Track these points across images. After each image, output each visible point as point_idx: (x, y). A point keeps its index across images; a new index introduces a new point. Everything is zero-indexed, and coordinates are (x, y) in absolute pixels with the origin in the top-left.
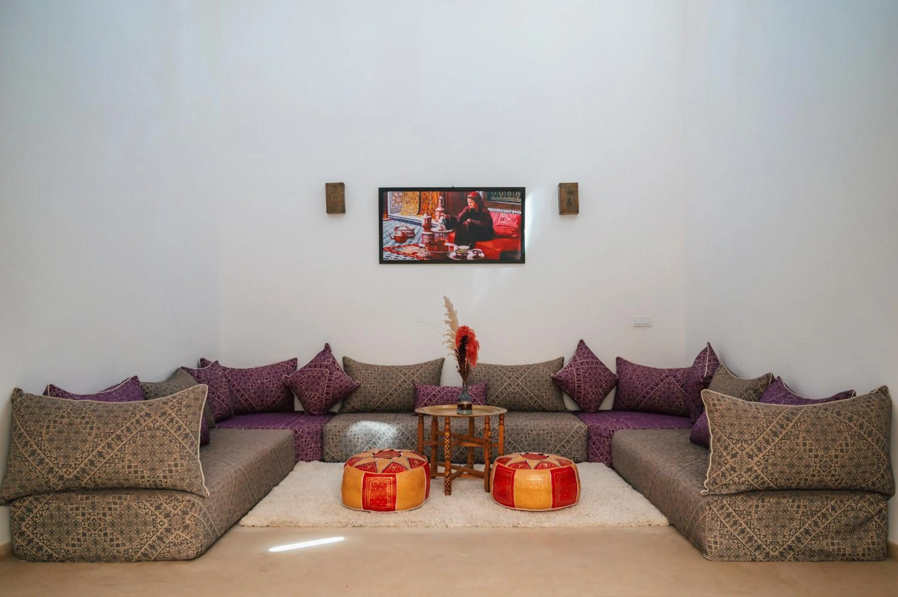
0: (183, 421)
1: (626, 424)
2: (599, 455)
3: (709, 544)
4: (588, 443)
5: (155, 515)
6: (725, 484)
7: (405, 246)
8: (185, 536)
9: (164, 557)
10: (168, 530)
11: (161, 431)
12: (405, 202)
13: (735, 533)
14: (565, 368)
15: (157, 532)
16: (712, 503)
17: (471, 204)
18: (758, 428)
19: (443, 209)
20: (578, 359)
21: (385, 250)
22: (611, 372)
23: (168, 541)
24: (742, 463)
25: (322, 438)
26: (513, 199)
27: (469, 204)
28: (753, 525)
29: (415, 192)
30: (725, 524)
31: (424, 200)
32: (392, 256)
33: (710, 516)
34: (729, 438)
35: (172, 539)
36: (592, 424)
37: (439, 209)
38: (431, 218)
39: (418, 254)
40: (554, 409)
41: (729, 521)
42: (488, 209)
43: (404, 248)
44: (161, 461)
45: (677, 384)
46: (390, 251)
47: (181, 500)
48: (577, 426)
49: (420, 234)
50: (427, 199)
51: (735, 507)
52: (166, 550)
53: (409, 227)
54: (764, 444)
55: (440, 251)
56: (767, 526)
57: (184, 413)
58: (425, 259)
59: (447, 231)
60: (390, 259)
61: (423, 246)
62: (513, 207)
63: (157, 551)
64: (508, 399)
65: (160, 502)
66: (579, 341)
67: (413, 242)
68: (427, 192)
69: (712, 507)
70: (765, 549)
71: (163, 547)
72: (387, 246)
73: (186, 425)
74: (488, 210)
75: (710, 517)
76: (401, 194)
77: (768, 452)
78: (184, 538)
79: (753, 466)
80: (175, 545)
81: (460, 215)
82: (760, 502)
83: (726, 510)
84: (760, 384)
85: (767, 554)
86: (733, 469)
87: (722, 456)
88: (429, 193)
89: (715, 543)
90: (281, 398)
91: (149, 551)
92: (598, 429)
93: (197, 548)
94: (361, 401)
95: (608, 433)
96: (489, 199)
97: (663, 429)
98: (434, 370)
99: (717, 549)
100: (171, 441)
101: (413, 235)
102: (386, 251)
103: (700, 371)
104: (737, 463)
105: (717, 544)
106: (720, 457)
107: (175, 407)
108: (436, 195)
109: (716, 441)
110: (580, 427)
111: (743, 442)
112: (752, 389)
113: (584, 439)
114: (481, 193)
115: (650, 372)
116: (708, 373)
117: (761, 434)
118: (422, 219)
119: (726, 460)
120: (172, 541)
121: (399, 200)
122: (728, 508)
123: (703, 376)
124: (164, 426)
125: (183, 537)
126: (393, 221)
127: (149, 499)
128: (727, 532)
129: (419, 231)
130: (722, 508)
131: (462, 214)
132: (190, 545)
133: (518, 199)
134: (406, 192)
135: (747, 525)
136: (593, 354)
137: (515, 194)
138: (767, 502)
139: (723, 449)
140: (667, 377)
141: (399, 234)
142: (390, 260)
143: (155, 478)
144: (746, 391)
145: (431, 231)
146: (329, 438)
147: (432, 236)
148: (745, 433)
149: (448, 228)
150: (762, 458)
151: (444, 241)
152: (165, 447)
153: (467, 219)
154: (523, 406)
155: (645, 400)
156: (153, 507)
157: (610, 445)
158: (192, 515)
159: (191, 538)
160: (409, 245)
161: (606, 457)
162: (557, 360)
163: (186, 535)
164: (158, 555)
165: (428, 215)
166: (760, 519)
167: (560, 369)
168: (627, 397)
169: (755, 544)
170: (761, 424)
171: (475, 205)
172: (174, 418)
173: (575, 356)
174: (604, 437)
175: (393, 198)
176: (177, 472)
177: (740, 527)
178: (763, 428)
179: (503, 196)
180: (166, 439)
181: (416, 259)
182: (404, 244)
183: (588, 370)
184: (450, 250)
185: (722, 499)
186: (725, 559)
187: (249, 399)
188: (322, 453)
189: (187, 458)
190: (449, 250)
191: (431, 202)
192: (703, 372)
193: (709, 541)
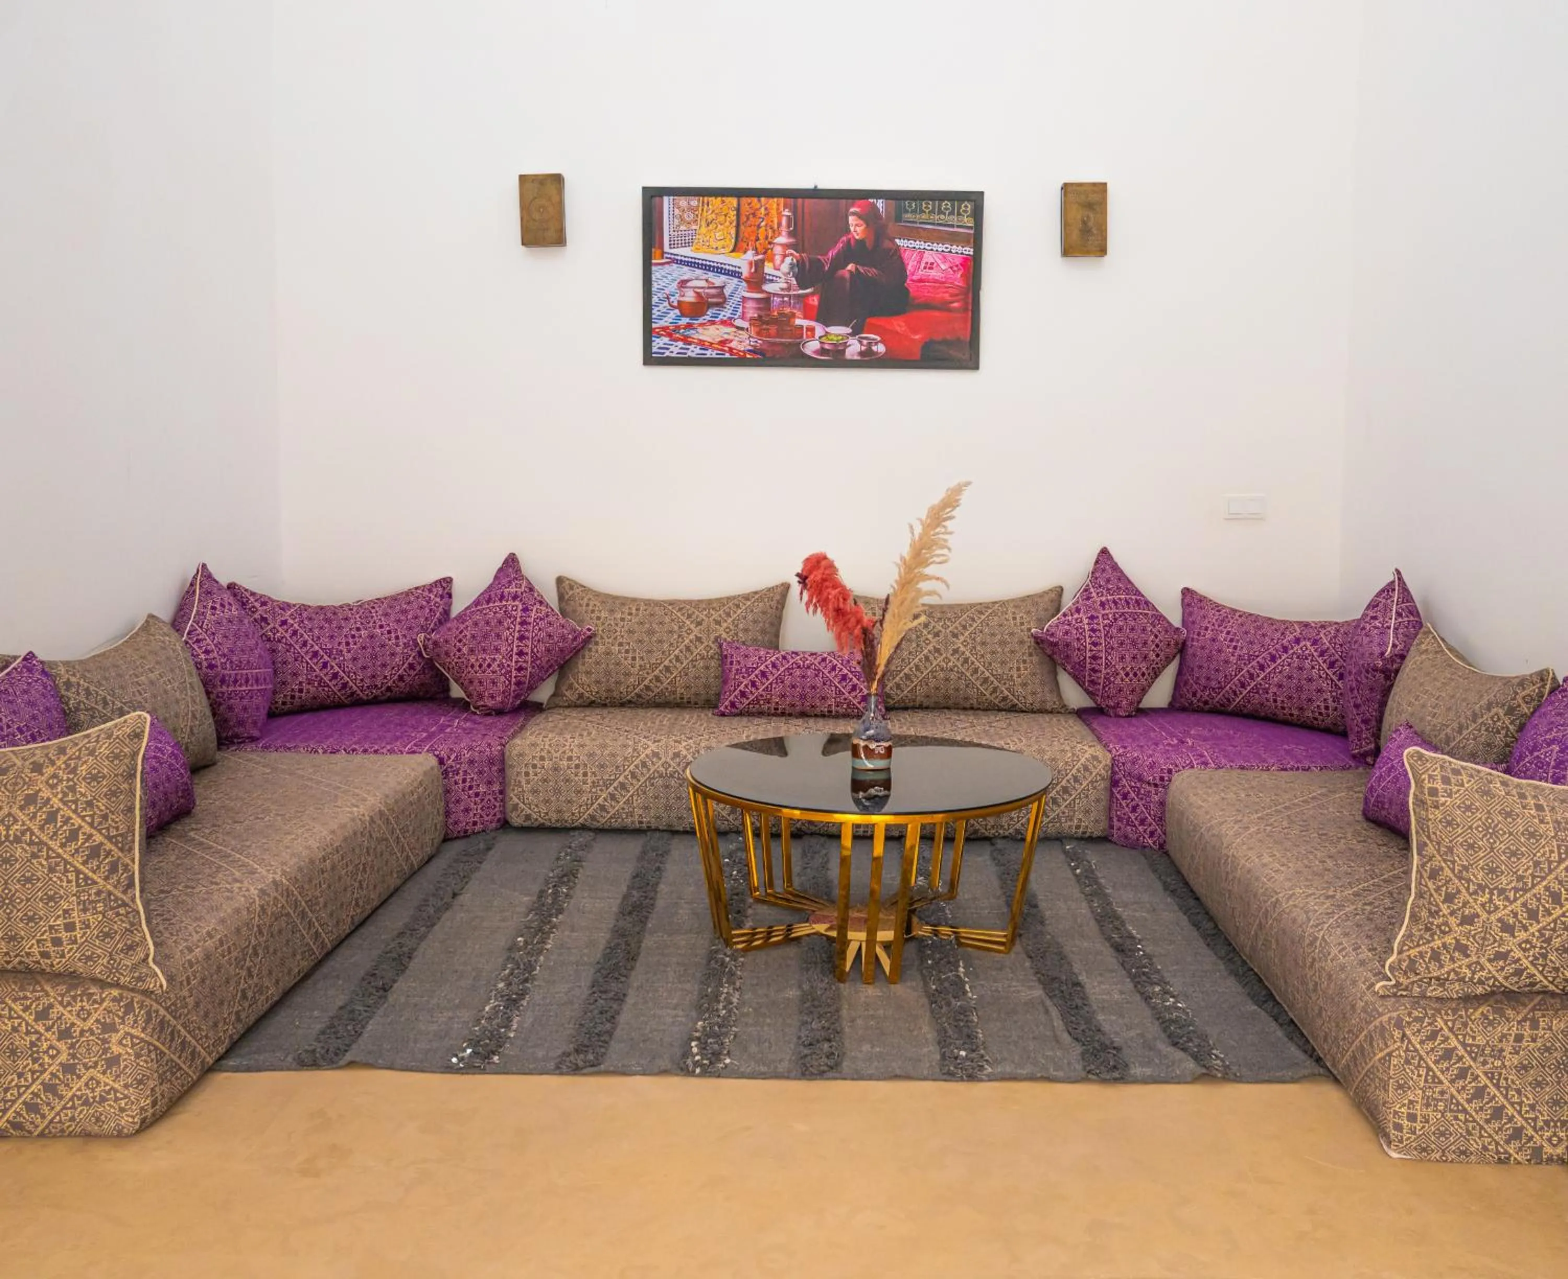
0: (83, 818)
1: (1202, 756)
2: (1137, 823)
3: (1396, 1121)
4: (1112, 793)
5: (36, 1032)
6: (1438, 979)
7: (701, 325)
8: (111, 1083)
9: (62, 1131)
10: (68, 1069)
11: (25, 846)
12: (703, 223)
13: (1462, 1098)
14: (1065, 615)
15: (42, 1072)
16: (1409, 1023)
17: (856, 228)
18: (1537, 864)
19: (791, 240)
20: (1094, 594)
21: (658, 333)
22: (1168, 622)
23: (70, 1094)
24: (1484, 939)
25: (502, 771)
26: (954, 219)
27: (852, 229)
28: (1506, 1079)
29: (728, 200)
30: (1439, 1073)
31: (748, 219)
32: (672, 348)
33: (1403, 1054)
34: (1460, 878)
35: (79, 1089)
36: (1121, 751)
37: (783, 239)
38: (762, 262)
39: (733, 345)
40: (1037, 706)
41: (1448, 1069)
42: (897, 241)
43: (700, 330)
44: (31, 919)
45: (1320, 660)
46: (669, 335)
47: (97, 997)
48: (1087, 755)
49: (737, 298)
50: (754, 215)
51: (1464, 1036)
52: (66, 1115)
53: (713, 281)
54: (1548, 902)
55: (782, 338)
56: (1539, 1084)
57: (83, 795)
58: (748, 356)
59: (801, 292)
60: (667, 353)
61: (745, 324)
62: (953, 238)
63: (43, 1117)
64: (932, 683)
65: (47, 1002)
66: (1098, 551)
67: (721, 317)
68: (755, 200)
69: (1408, 1033)
70: (1531, 1138)
71: (58, 1108)
72: (662, 323)
73: (91, 825)
74: (894, 243)
75: (1400, 1056)
76: (694, 202)
77: (1555, 921)
78: (108, 1088)
79: (1512, 950)
80: (86, 1103)
81: (830, 254)
82: (1527, 1028)
83: (1443, 1042)
84: (1524, 693)
85: (1537, 1151)
86: (1462, 949)
87: (1437, 912)
88: (759, 201)
89: (1412, 1118)
90: (418, 668)
91: (24, 1118)
92: (1134, 763)
93: (142, 1109)
94: (598, 682)
95: (1157, 776)
96: (898, 219)
97: (1286, 770)
98: (764, 613)
99: (1414, 1133)
100: (52, 870)
101: (721, 300)
102: (659, 336)
103: (1377, 640)
104: (1474, 937)
105: (1416, 1122)
106: (1433, 914)
107: (61, 781)
108: (775, 206)
109: (1425, 875)
110: (1095, 758)
111: (1495, 892)
112: (1504, 705)
113: (1102, 785)
114: (880, 204)
115: (1259, 628)
116: (1394, 646)
117: (1543, 878)
118: (743, 262)
119: (1446, 924)
120: (79, 1093)
121: (689, 216)
122: (1447, 1039)
123: (1382, 654)
124: (32, 833)
125: (106, 1084)
126: (675, 266)
127: (21, 994)
128: (1442, 1093)
129: (735, 289)
130: (1433, 1036)
131: (835, 251)
132: (123, 1103)
133: (966, 220)
134: (706, 199)
135: (1491, 1079)
136: (1130, 582)
137: (959, 208)
138: (1544, 1029)
139: (1442, 899)
140: (1297, 641)
141: (690, 297)
142: (668, 357)
143: (22, 956)
144: (1489, 707)
145: (763, 292)
146: (518, 774)
147: (766, 302)
148: (1502, 873)
149: (801, 286)
150: (1537, 934)
151: (793, 316)
152: (39, 885)
153: (846, 266)
154: (966, 699)
155: (1245, 692)
156: (31, 1014)
157: (1162, 804)
158: (127, 1034)
159: (126, 1086)
160: (713, 323)
161: (1152, 828)
162: (1046, 593)
163: (114, 1081)
164: (47, 1127)
165: (757, 253)
166: (1524, 1068)
167: (1053, 616)
168: (1203, 681)
169: (1508, 1126)
170: (1544, 853)
171: (864, 231)
172: (59, 809)
173: (1088, 585)
174: (1149, 784)
175: (677, 212)
176: (75, 942)
177: (1473, 1084)
178: (1550, 863)
179: (931, 212)
180: (41, 864)
181: (727, 355)
182: (701, 320)
183: (1116, 619)
184: (808, 337)
185: (1433, 1015)
186: (1433, 1155)
187: (342, 674)
188: (504, 806)
189: (100, 907)
190: (805, 336)
191: (763, 224)
192: (1383, 644)
193: (1396, 1113)
